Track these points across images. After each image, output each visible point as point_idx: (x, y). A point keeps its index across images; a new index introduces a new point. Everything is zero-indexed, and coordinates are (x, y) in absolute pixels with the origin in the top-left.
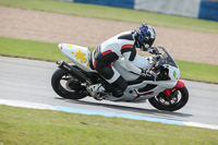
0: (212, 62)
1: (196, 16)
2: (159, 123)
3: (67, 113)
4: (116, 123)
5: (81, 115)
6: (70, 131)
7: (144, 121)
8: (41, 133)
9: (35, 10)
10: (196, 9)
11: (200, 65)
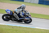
0: (41, 14)
1: (38, 3)
2: (30, 28)
3: (9, 26)
4: (20, 28)
5: (12, 26)
6: (10, 30)
7: (26, 27)
8: (3, 30)
9: (2, 2)
10: (38, 2)
11: (39, 14)
